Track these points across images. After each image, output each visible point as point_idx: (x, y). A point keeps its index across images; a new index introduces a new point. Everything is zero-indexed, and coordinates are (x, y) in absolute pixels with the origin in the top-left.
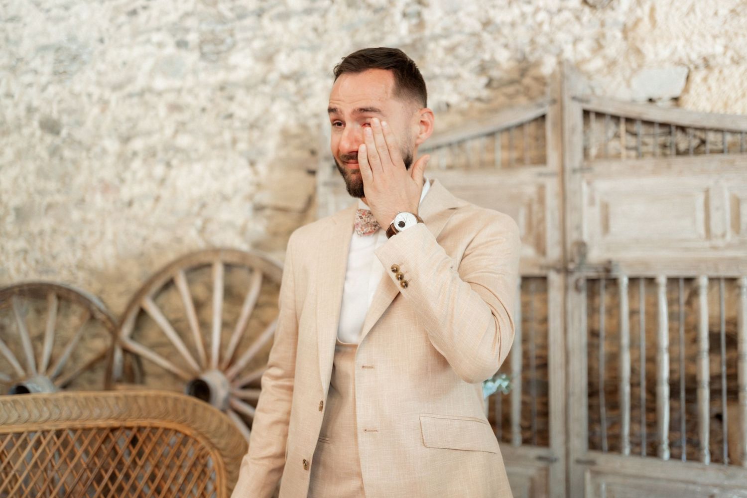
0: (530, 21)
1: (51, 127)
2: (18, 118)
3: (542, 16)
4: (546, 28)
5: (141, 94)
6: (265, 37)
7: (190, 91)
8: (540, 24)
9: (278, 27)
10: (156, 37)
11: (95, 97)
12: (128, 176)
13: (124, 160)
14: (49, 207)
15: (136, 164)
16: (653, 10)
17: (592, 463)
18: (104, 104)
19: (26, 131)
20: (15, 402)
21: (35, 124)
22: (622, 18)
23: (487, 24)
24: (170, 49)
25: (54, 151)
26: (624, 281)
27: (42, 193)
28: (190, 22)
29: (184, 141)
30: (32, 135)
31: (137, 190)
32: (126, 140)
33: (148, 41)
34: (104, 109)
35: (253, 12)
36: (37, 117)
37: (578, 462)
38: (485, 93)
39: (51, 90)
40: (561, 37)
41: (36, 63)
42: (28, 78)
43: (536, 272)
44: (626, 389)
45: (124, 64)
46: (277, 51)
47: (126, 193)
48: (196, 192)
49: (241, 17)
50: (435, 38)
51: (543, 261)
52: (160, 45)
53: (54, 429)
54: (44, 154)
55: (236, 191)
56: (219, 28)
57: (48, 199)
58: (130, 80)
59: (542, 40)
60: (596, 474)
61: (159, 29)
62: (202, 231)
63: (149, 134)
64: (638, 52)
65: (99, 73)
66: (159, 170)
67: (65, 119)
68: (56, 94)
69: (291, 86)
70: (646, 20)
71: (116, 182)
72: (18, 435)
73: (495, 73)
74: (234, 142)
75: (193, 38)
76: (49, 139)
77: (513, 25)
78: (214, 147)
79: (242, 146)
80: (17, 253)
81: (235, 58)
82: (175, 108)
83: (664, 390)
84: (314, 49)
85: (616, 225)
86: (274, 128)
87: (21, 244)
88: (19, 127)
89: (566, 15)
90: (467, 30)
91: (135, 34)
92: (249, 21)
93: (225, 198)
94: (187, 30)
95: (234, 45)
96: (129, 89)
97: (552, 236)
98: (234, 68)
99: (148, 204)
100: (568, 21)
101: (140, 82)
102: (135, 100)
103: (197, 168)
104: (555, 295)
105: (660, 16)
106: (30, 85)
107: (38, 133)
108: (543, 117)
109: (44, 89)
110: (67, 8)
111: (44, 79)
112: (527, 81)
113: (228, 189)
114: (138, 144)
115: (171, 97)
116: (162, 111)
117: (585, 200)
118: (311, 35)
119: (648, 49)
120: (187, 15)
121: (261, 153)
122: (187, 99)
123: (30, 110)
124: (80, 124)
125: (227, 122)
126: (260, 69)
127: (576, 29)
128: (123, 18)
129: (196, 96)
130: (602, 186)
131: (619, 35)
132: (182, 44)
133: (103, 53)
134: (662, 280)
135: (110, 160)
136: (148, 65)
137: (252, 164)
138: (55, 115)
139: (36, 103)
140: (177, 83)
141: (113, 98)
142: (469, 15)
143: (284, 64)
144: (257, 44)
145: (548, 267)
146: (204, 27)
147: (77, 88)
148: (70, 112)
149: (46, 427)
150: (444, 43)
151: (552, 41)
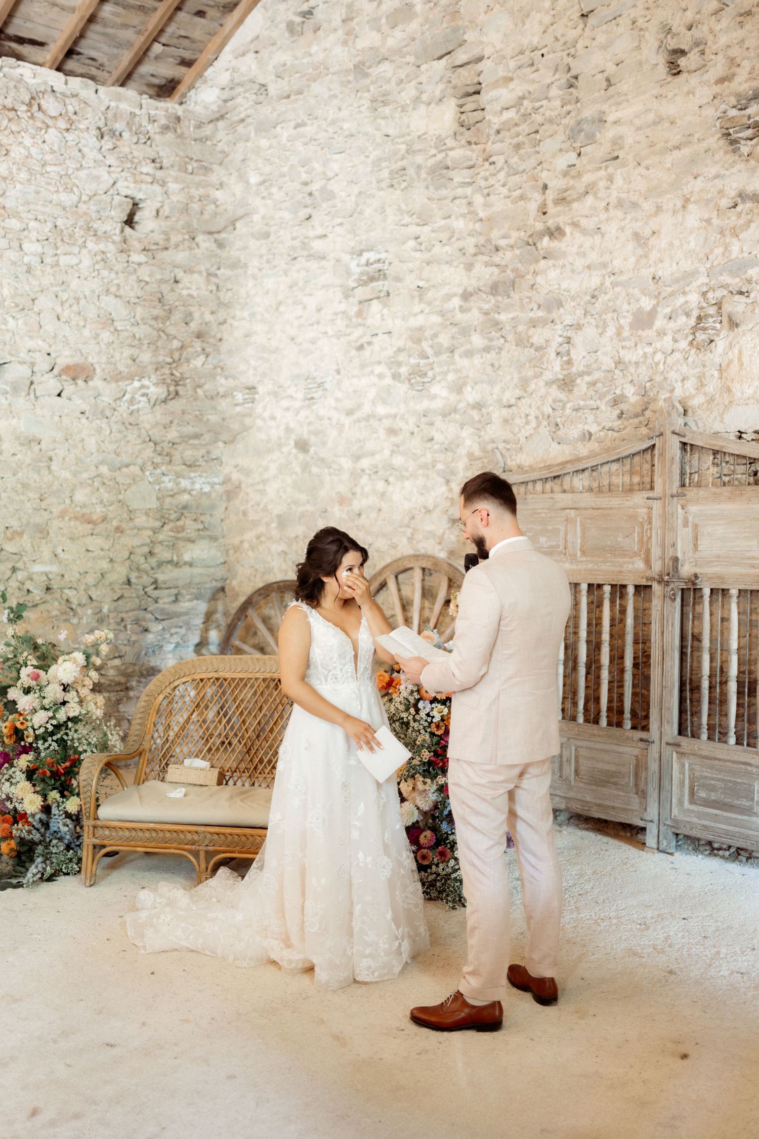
0: (649, 361)
1: (302, 446)
2: (279, 438)
3: (659, 357)
4: (661, 366)
5: (368, 418)
6: (457, 371)
7: (402, 418)
8: (657, 364)
9: (465, 362)
10: (378, 369)
11: (334, 421)
12: (358, 490)
13: (355, 475)
14: (302, 515)
15: (364, 480)
16: (740, 352)
17: (679, 745)
18: (340, 427)
19: (285, 449)
20: (240, 659)
21: (292, 443)
22: (718, 360)
23: (619, 362)
24: (388, 381)
25: (305, 467)
26: (707, 592)
27: (296, 502)
28: (401, 357)
29: (398, 461)
30: (290, 453)
31: (365, 503)
32: (357, 458)
33: (372, 372)
34: (341, 432)
35: (448, 348)
36: (293, 437)
37: (668, 744)
38: (617, 424)
39: (303, 413)
40: (672, 375)
41: (291, 391)
42: (285, 403)
43: (644, 582)
44: (705, 684)
45: (355, 392)
46: (465, 384)
47: (356, 505)
48: (407, 505)
49: (438, 354)
50: (581, 374)
51: (649, 574)
52: (381, 376)
53: (262, 677)
54: (298, 470)
55: (436, 506)
56: (422, 362)
57: (301, 509)
58: (359, 406)
59: (658, 378)
60: (682, 754)
61: (379, 363)
62: (411, 539)
63: (373, 454)
64: (729, 390)
65: (337, 400)
66: (380, 486)
67: (313, 439)
68: (307, 417)
69: (475, 414)
70: (736, 362)
71: (350, 495)
72: (241, 679)
73: (624, 407)
74: (434, 462)
75: (404, 370)
76: (301, 456)
77: (637, 363)
78: (420, 467)
79: (440, 466)
80: (279, 554)
81: (435, 389)
82: (392, 432)
83: (733, 687)
84: (492, 383)
85: (703, 544)
86: (462, 451)
87: (282, 547)
88: (280, 446)
89: (677, 356)
90: (604, 368)
91: (363, 366)
92: (444, 357)
93: (428, 511)
94: (399, 364)
95: (434, 378)
96: (358, 415)
97: (656, 552)
98: (434, 397)
99: (373, 515)
100: (678, 361)
101: (367, 409)
102: (363, 424)
103: (407, 484)
104: (656, 604)
105: (746, 360)
106: (288, 409)
107: (294, 451)
108: (654, 446)
109: (297, 413)
110: (313, 343)
111: (297, 404)
112: (648, 414)
113: (430, 505)
114: (365, 463)
115: (387, 423)
116: (382, 434)
117: (680, 521)
118: (489, 370)
119: (736, 387)
120: (400, 350)
121: (453, 473)
122: (401, 424)
123: (288, 430)
124: (324, 444)
125: (429, 445)
126: (453, 398)
127: (684, 369)
128: (353, 352)
129: (407, 423)
130: (693, 509)
131: (716, 374)
132: (396, 376)
133: (339, 383)
134: (734, 592)
135: (345, 476)
136: (372, 393)
137: (448, 482)
138: (305, 436)
139: (292, 425)
140: (394, 411)
141: (347, 421)
142: (605, 354)
143: (471, 395)
144: (451, 377)
145: (653, 579)
146: (413, 361)
147: (322, 412)
148: (316, 433)
149: (258, 675)
150: (587, 379)
151: (665, 379)
